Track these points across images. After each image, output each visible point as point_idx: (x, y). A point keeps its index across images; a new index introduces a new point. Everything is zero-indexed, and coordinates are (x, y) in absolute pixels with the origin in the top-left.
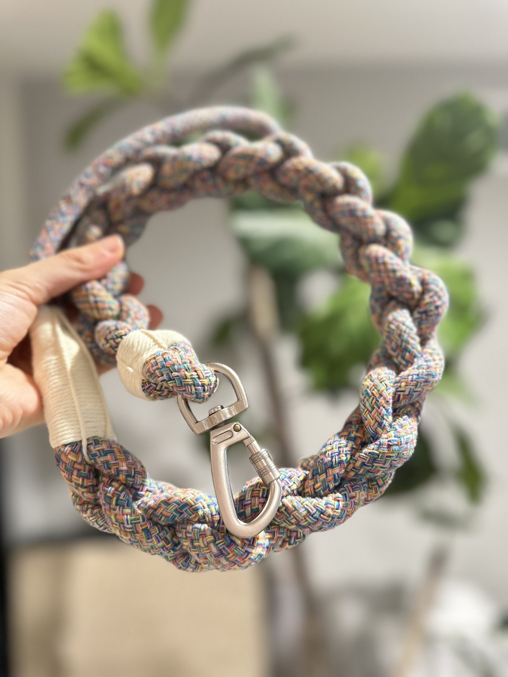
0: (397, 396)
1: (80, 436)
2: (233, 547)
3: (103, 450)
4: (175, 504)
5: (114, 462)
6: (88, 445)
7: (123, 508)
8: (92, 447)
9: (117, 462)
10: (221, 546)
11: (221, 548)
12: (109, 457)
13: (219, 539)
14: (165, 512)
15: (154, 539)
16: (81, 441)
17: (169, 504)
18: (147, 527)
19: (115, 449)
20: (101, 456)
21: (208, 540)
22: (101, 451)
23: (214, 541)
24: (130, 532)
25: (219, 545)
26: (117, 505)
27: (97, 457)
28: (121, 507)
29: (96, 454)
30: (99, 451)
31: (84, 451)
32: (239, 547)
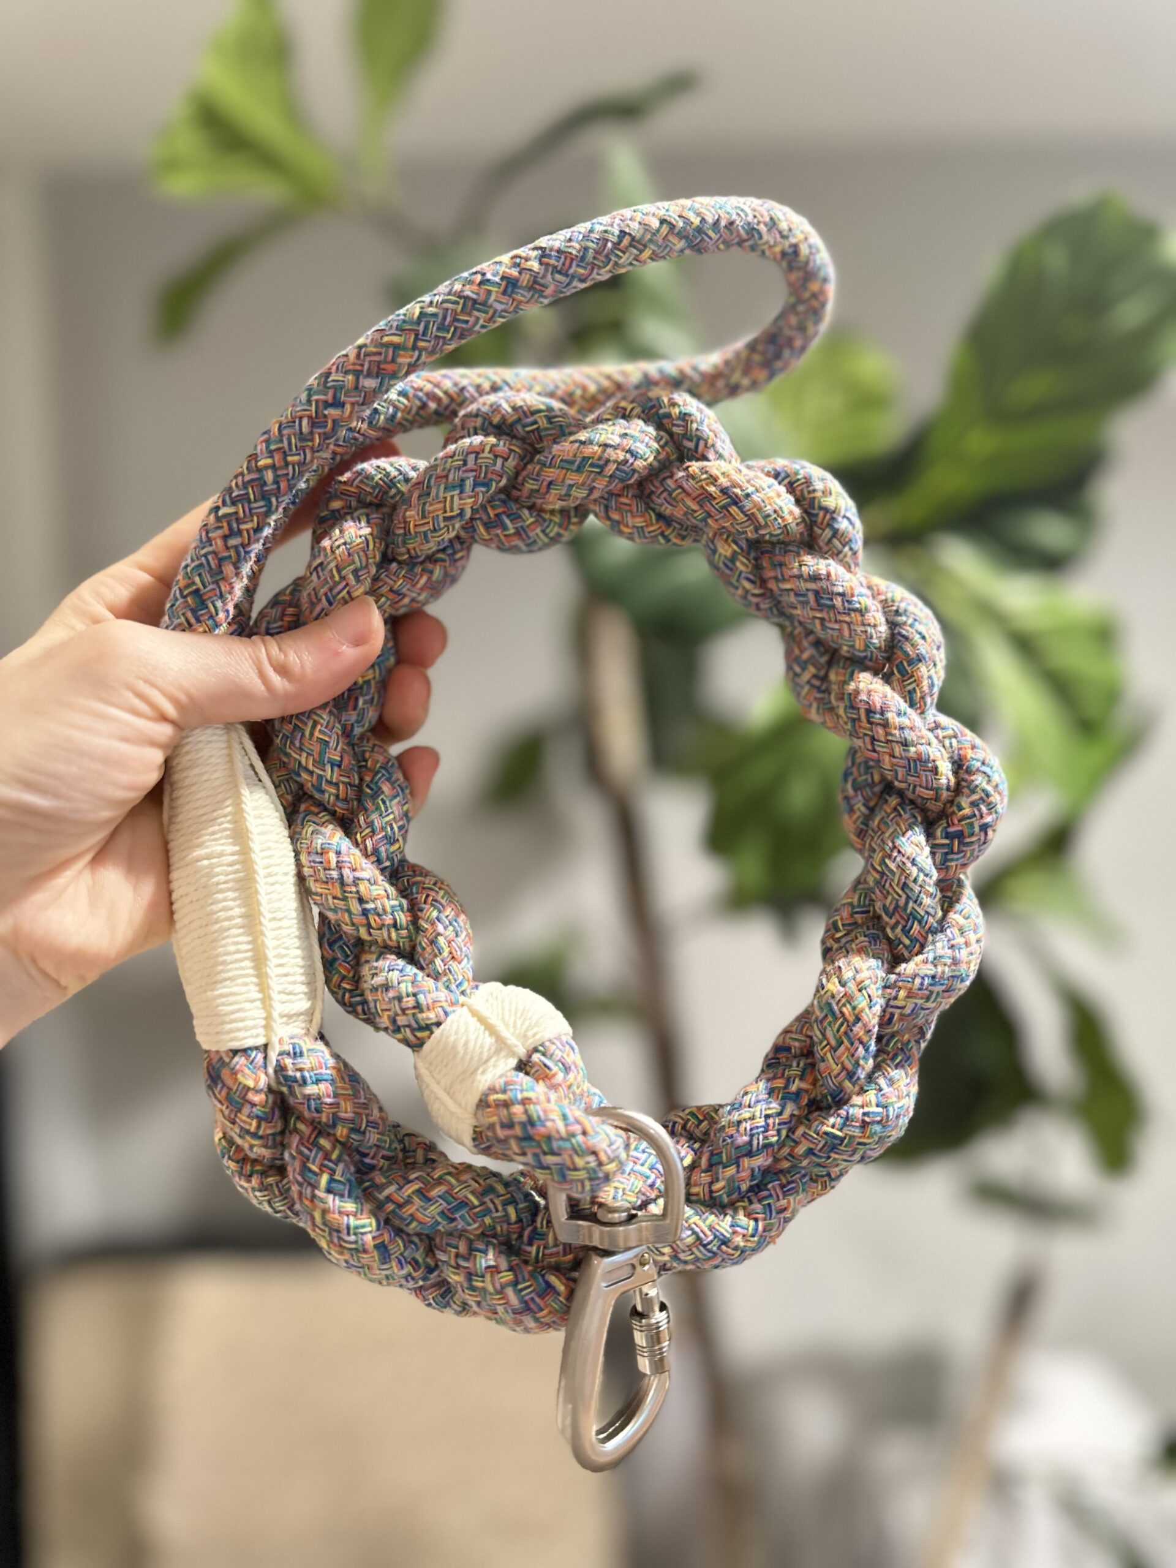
2: (550, 1299)
4: (441, 1201)
10: (527, 1294)
11: (527, 1298)
13: (524, 1281)
14: (418, 1216)
15: (393, 1263)
17: (430, 1200)
18: (384, 1240)
21: (502, 1281)
23: (515, 1283)
25: (524, 1293)
32: (561, 1299)
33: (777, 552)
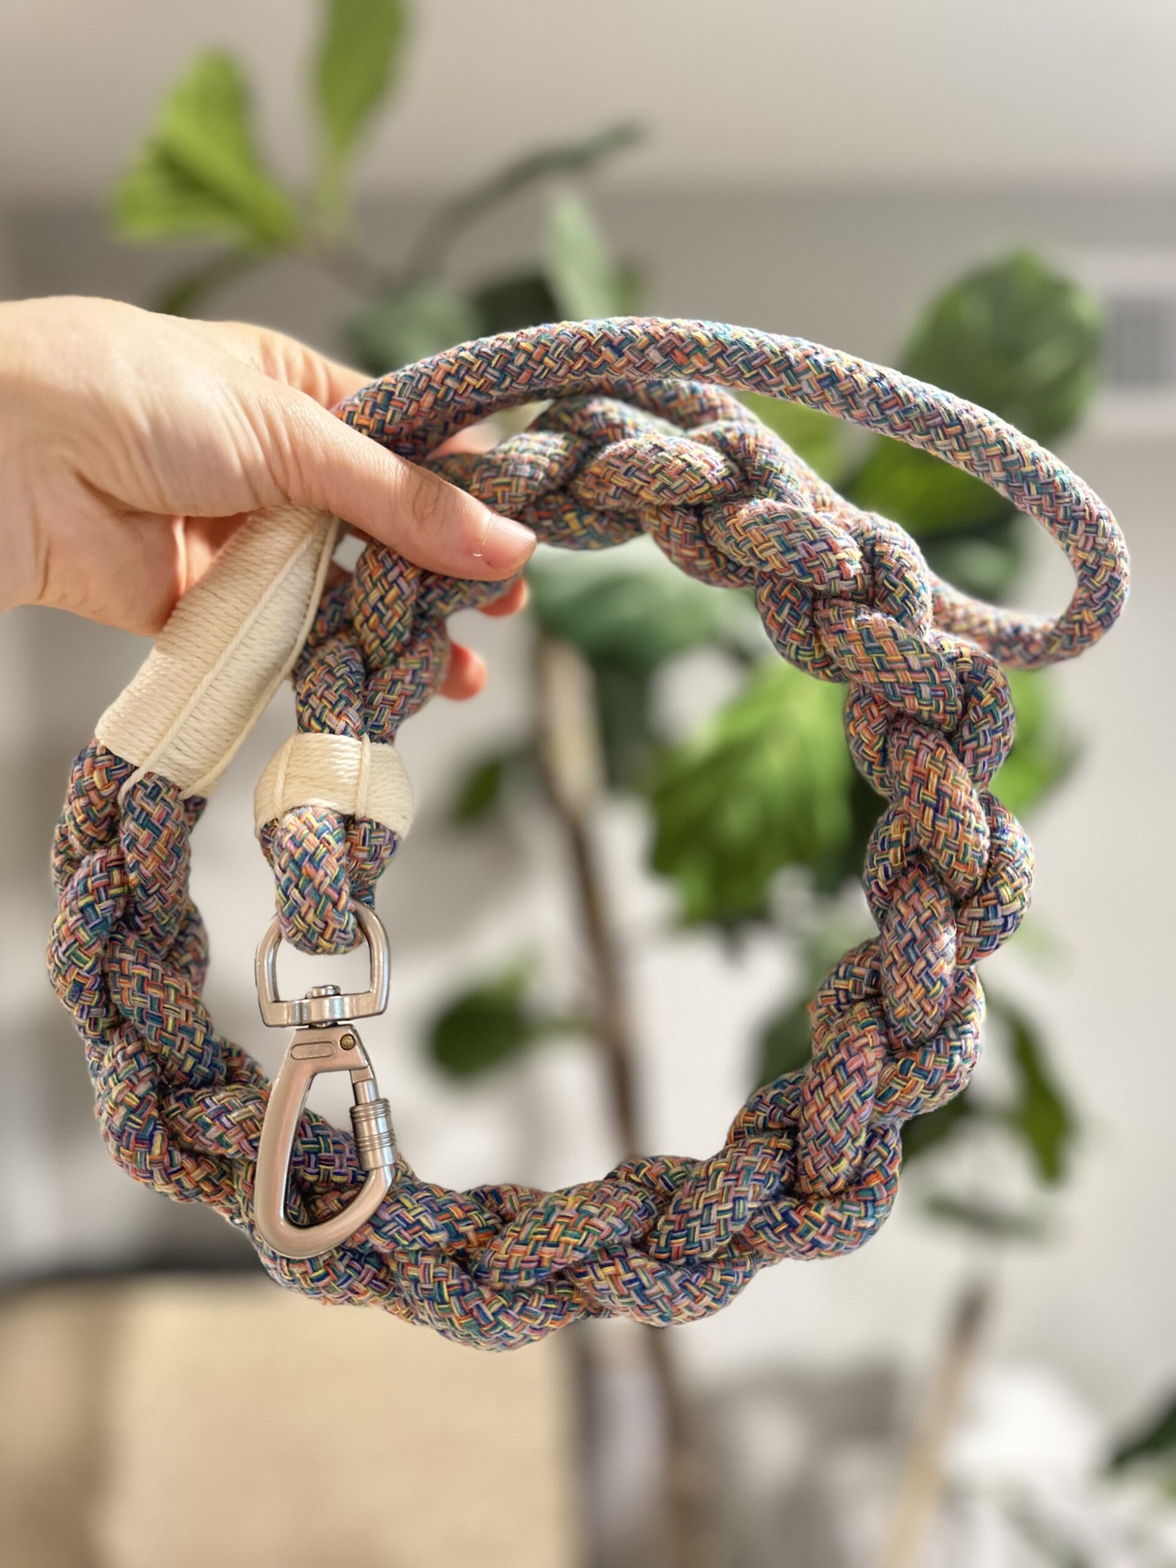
0: (581, 1270)
1: (142, 760)
2: (141, 1148)
3: (149, 814)
4: (148, 1001)
5: (142, 849)
6: (141, 783)
7: (82, 926)
8: (140, 794)
9: (147, 853)
10: (131, 1127)
11: (127, 1129)
12: (143, 835)
13: (140, 1116)
14: (126, 994)
15: (76, 1008)
16: (136, 768)
17: (143, 992)
18: (84, 984)
19: (165, 832)
20: (136, 820)
21: (127, 1099)
22: (144, 814)
23: (133, 1111)
24: (56, 965)
25: (130, 1124)
26: (82, 910)
27: (131, 815)
28: (81, 921)
29: (135, 809)
30: (143, 809)
31: (127, 786)
32: (148, 1157)
33: (929, 879)
